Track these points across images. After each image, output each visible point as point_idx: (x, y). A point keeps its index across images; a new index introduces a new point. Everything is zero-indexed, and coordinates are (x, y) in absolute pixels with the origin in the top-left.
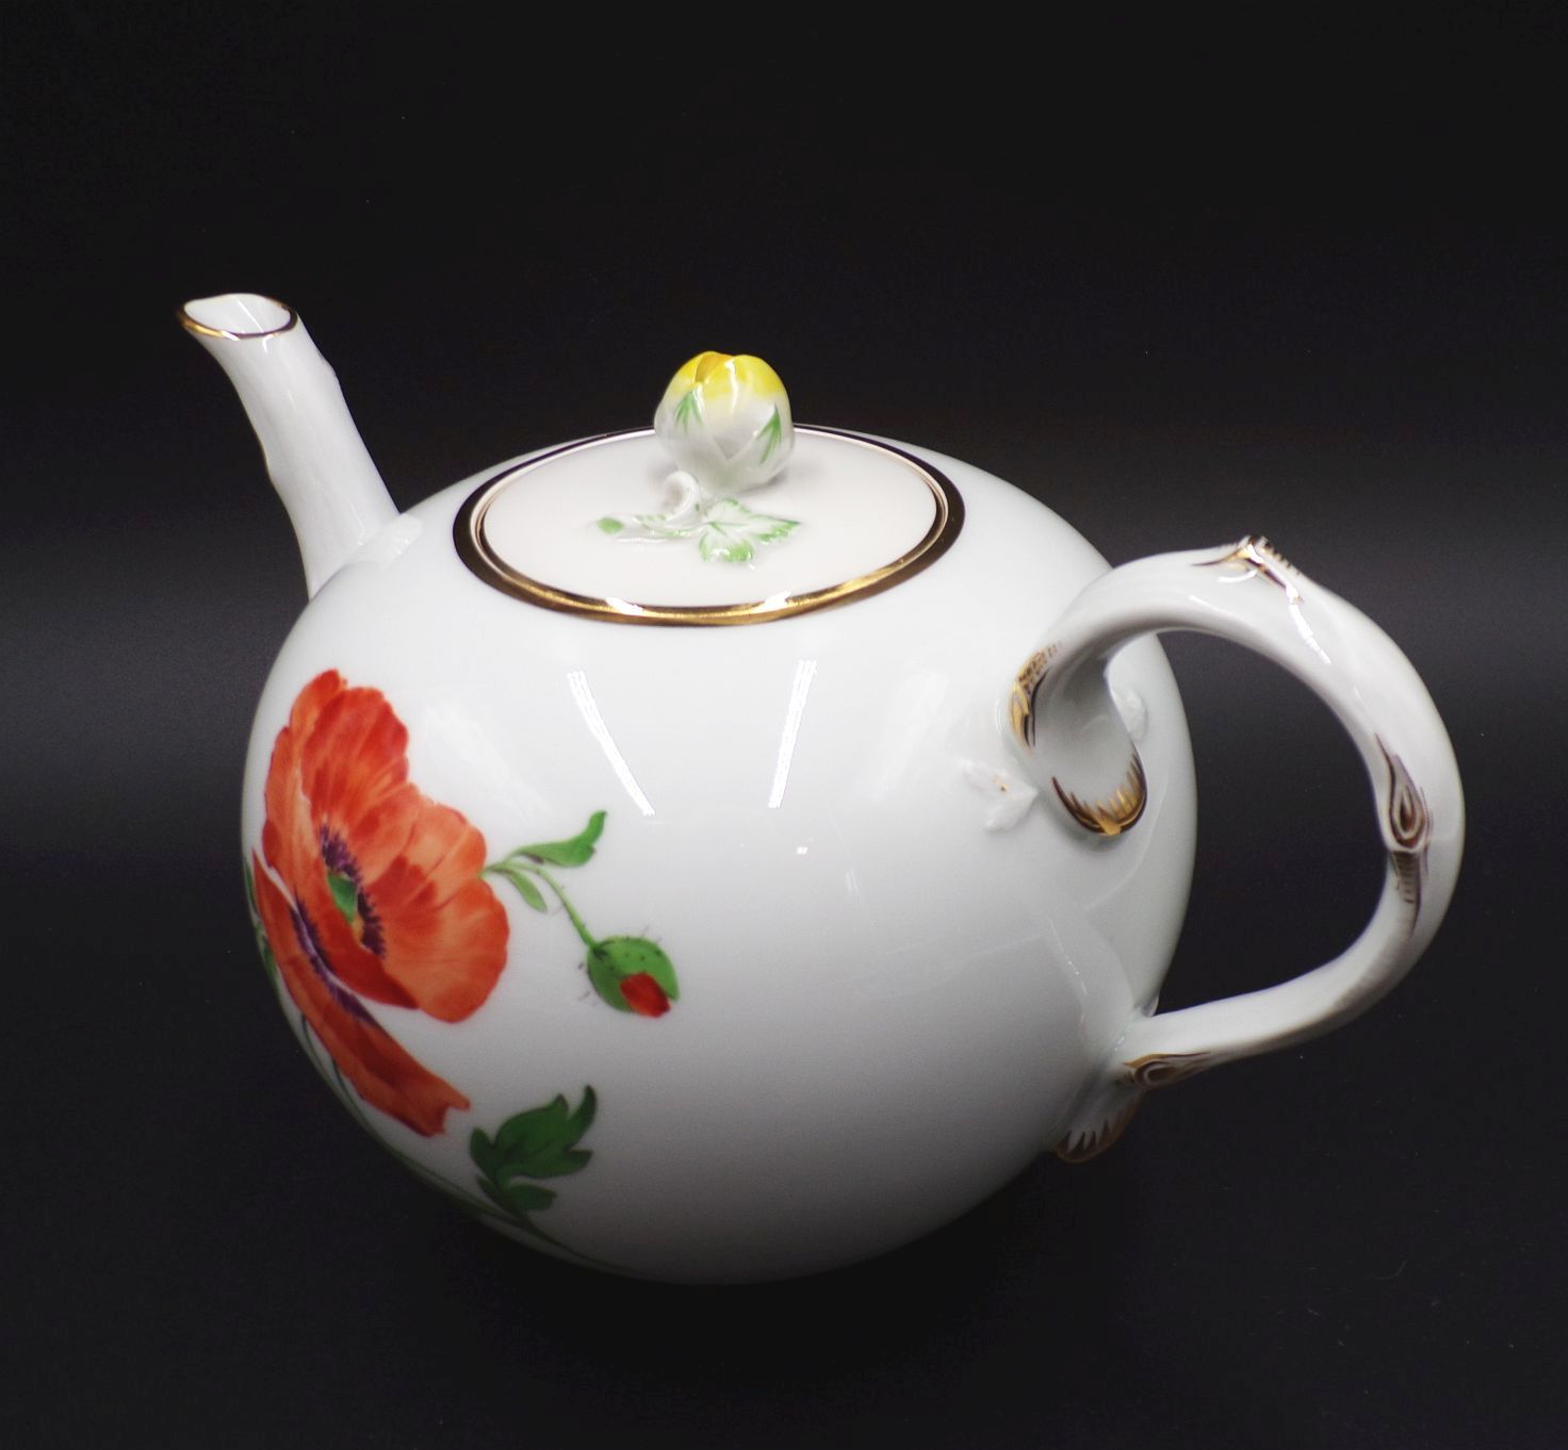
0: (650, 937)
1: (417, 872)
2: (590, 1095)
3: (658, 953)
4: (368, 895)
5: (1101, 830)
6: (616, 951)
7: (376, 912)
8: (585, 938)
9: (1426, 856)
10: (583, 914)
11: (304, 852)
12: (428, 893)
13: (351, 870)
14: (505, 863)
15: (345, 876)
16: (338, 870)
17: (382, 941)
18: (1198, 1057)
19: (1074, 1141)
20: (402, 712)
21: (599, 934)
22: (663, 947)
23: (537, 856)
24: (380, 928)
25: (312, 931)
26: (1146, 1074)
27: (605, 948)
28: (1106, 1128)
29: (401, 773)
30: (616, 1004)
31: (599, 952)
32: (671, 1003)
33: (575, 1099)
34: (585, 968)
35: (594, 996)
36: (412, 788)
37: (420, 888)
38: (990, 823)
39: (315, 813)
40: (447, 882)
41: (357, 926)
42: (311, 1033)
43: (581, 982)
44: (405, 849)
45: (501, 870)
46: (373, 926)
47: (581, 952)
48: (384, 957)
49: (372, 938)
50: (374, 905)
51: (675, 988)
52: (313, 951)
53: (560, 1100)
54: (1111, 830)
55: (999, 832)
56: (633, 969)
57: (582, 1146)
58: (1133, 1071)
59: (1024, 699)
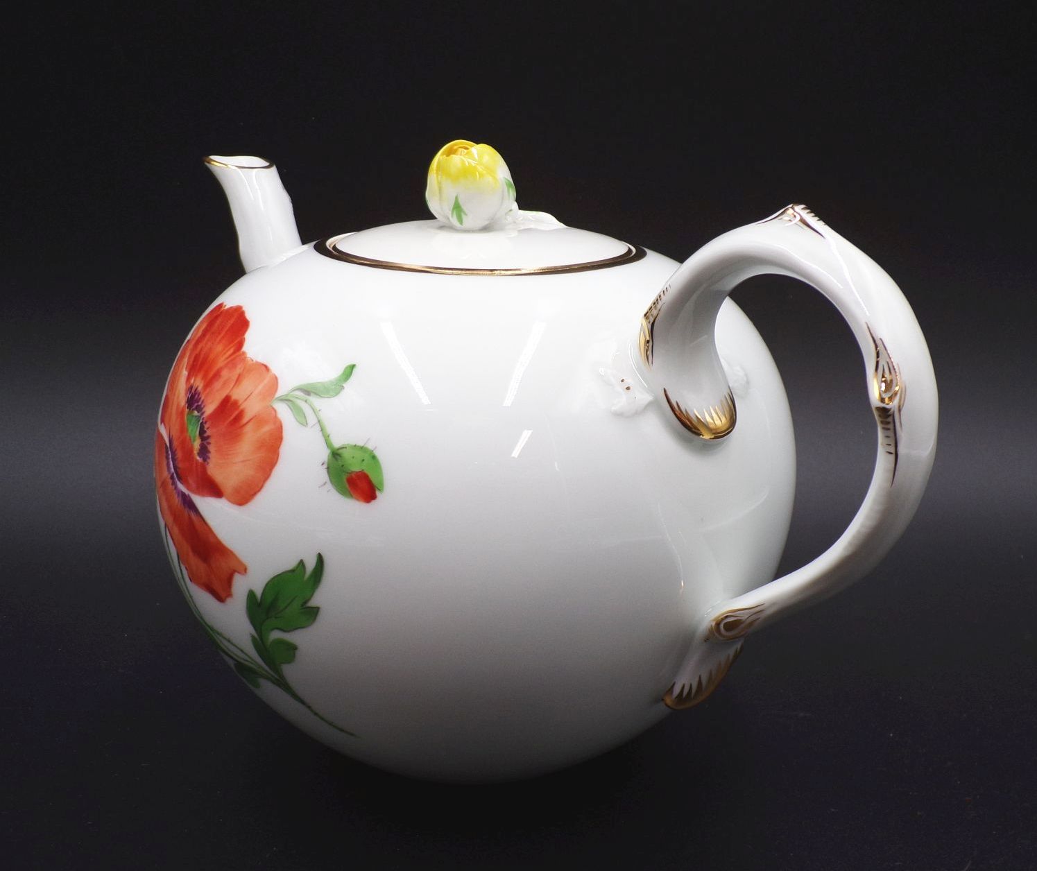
0: (370, 446)
1: (236, 404)
2: (320, 559)
3: (374, 457)
4: (206, 423)
5: (699, 434)
6: (346, 454)
7: (208, 433)
8: (329, 444)
9: (900, 410)
10: (329, 430)
11: (178, 405)
12: (240, 415)
13: (199, 409)
14: (287, 395)
15: (196, 413)
16: (193, 410)
17: (209, 452)
18: (757, 609)
19: (677, 690)
20: (248, 316)
21: (337, 444)
22: (376, 453)
23: (308, 391)
24: (209, 443)
25: (174, 454)
26: (722, 626)
27: (340, 451)
28: (700, 683)
29: (240, 345)
30: (342, 492)
31: (335, 454)
32: (378, 493)
33: (311, 565)
34: (325, 466)
35: (329, 486)
36: (244, 353)
37: (236, 413)
38: (614, 408)
39: (188, 379)
40: (252, 408)
41: (197, 444)
42: (169, 537)
43: (323, 475)
44: (230, 392)
45: (284, 399)
46: (205, 443)
47: (325, 454)
48: (208, 463)
49: (204, 451)
50: (208, 428)
51: (382, 483)
52: (173, 470)
53: (301, 563)
54: (707, 436)
55: (619, 415)
56: (356, 468)
57: (313, 603)
58: (714, 624)
59: (647, 328)
